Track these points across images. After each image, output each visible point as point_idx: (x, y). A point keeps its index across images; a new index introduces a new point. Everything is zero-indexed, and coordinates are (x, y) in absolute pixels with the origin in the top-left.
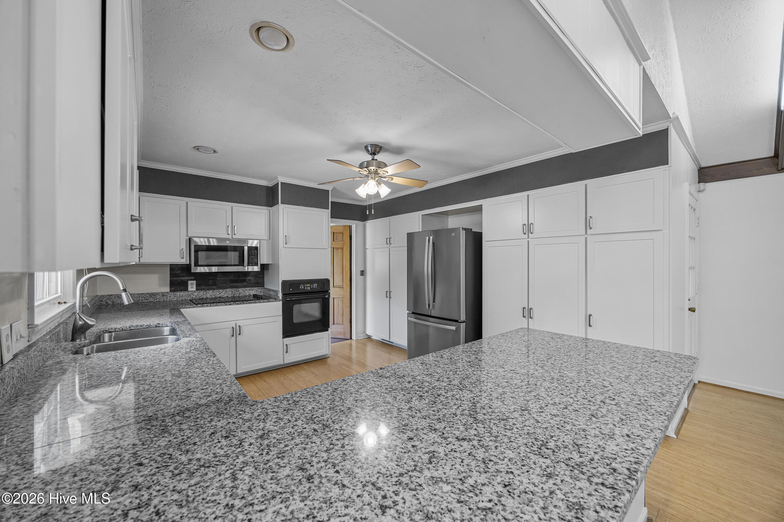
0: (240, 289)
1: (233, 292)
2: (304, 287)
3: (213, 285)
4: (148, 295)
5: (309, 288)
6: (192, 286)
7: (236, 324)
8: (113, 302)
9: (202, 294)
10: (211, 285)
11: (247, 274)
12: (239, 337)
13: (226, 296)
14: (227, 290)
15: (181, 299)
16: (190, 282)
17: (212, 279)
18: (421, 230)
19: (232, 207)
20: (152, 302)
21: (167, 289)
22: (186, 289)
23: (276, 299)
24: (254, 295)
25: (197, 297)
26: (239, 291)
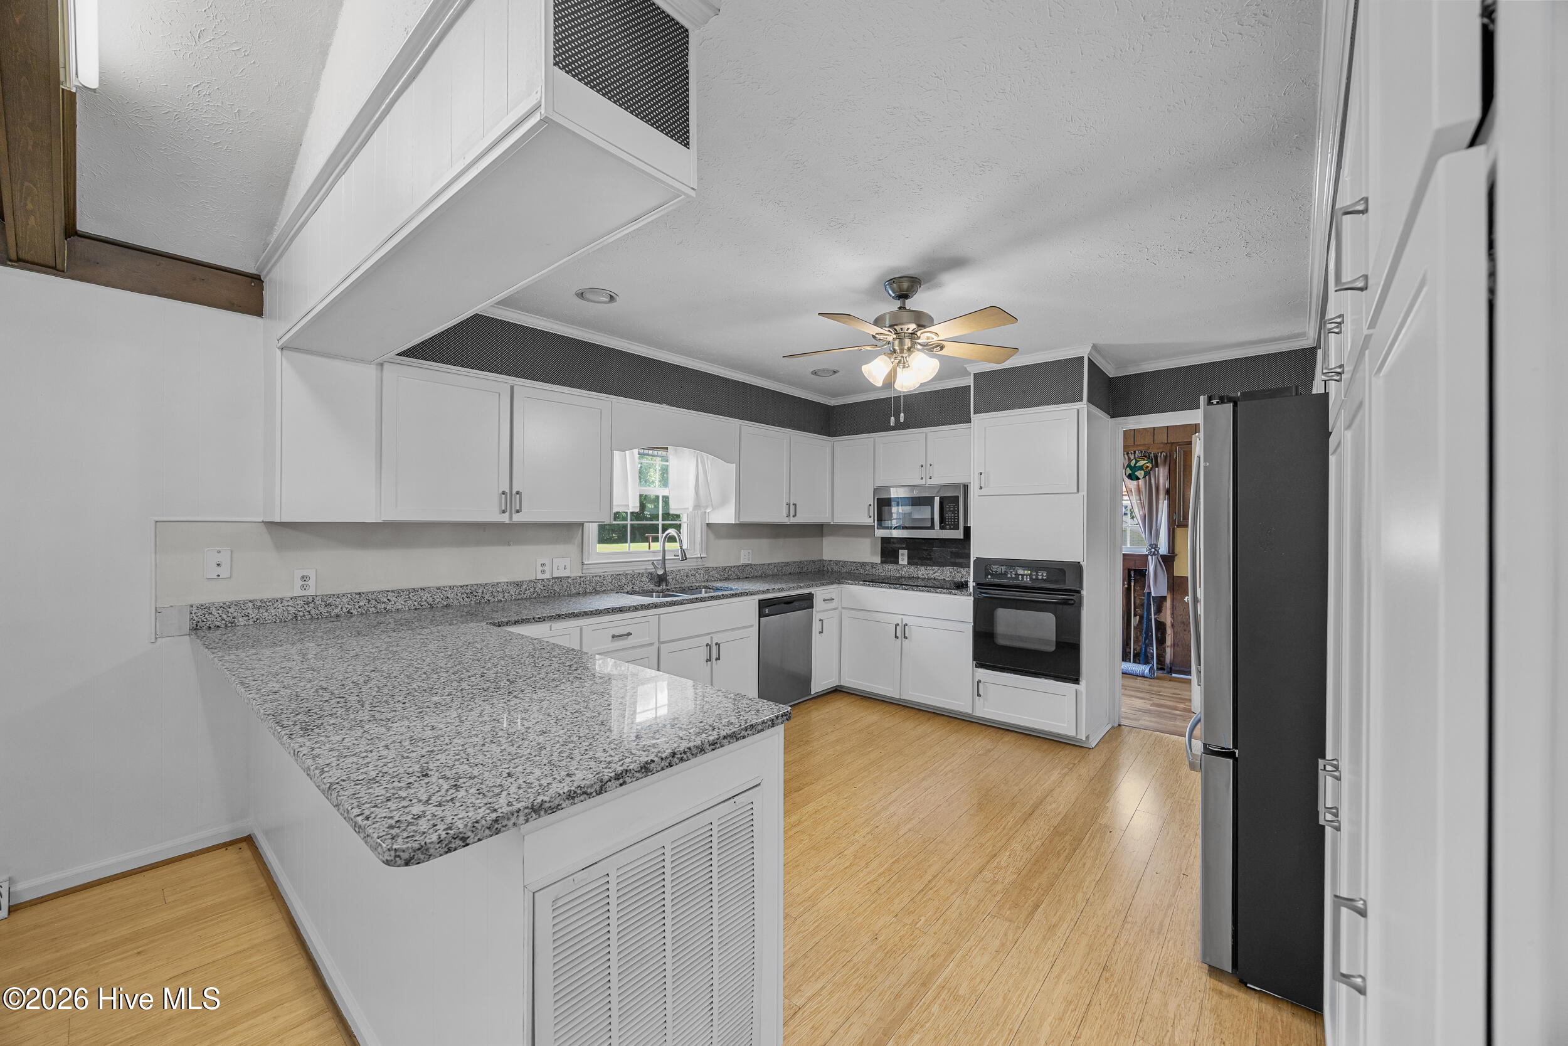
2: (1018, 575)
3: (927, 559)
4: (859, 565)
5: (1027, 579)
6: (903, 557)
7: (904, 621)
9: (912, 571)
12: (906, 643)
15: (889, 574)
16: (902, 552)
17: (928, 550)
19: (927, 434)
21: (877, 559)
22: (897, 562)
23: (963, 591)
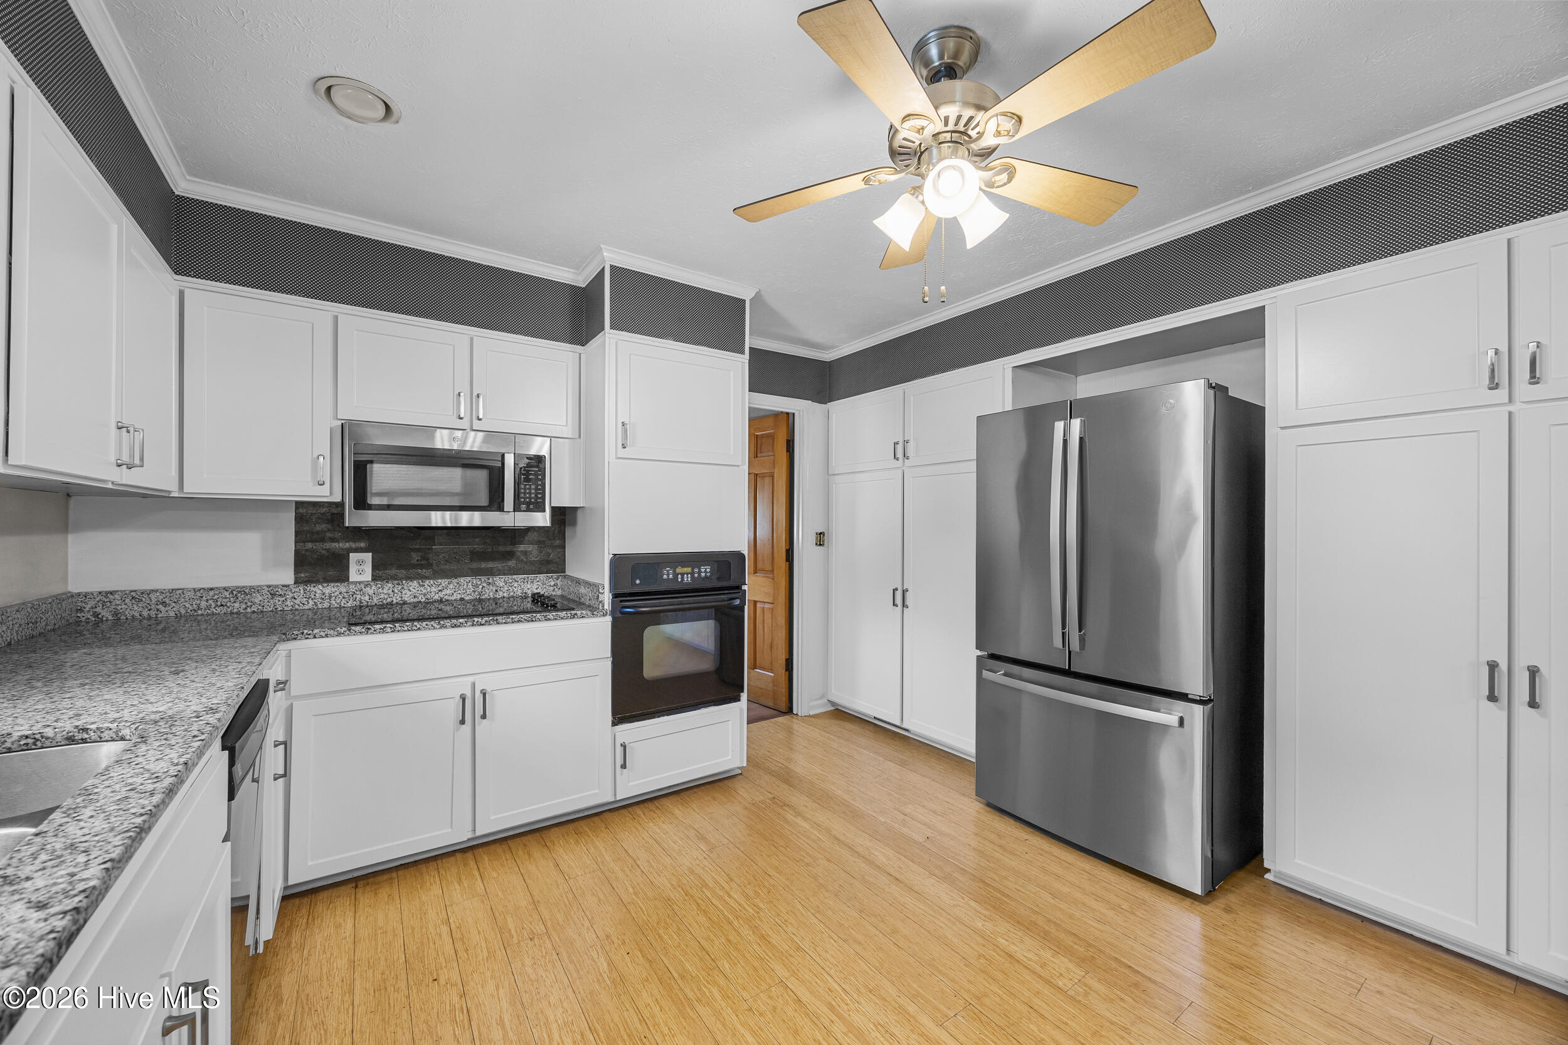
0: (497, 578)
1: (477, 586)
2: (676, 575)
3: (422, 567)
4: (227, 594)
5: (688, 579)
6: (361, 566)
7: (474, 685)
8: (116, 614)
9: (388, 592)
10: (414, 566)
11: (515, 535)
12: (482, 725)
13: (456, 596)
14: (462, 580)
15: (326, 605)
16: (353, 557)
17: (418, 550)
18: (1009, 407)
19: (472, 339)
20: (238, 613)
21: (286, 576)
22: (343, 577)
23: (594, 610)
24: (534, 595)
25: (375, 601)
26: (494, 584)
